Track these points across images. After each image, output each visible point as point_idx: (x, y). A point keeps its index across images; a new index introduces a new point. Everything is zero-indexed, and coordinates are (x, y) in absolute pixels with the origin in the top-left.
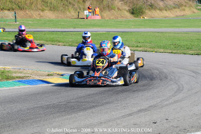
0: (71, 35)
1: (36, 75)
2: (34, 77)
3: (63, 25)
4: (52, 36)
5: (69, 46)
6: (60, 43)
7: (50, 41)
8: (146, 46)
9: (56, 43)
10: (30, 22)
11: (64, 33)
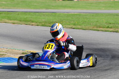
0: (44, 15)
1: (11, 53)
2: (9, 55)
3: (36, 6)
4: (25, 17)
5: (42, 26)
6: (33, 23)
7: (23, 21)
8: (117, 27)
9: (29, 23)
10: (3, 2)
11: (37, 14)
